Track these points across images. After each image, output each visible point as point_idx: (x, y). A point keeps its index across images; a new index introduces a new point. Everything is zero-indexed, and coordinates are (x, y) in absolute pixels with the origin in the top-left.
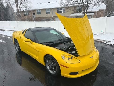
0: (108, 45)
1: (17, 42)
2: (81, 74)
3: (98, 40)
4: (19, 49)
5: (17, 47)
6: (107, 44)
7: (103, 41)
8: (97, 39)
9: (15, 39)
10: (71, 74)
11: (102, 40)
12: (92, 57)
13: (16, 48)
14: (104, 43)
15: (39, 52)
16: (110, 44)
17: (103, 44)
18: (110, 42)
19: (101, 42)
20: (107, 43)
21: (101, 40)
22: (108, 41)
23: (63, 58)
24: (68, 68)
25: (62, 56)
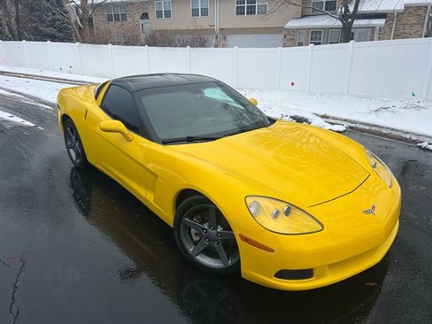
1: (72, 130)
2: (323, 275)
3: (393, 133)
4: (82, 155)
5: (73, 148)
6: (431, 151)
7: (414, 138)
8: (393, 129)
9: (65, 118)
10: (282, 274)
11: (413, 134)
12: (374, 208)
13: (71, 151)
14: (420, 147)
15: (156, 176)
17: (418, 150)
19: (406, 140)
21: (407, 133)
23: (253, 210)
24: (271, 250)
25: (249, 200)
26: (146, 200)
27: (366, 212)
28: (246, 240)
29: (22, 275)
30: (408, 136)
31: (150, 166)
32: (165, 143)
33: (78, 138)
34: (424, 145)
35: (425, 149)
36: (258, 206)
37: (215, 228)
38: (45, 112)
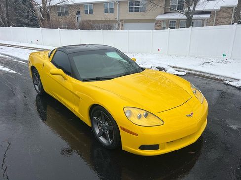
0: (234, 86)
1: (36, 75)
2: (164, 148)
3: (211, 76)
5: (37, 84)
6: (230, 85)
7: (222, 78)
8: (211, 74)
9: (33, 68)
10: (143, 147)
11: (221, 76)
12: (192, 114)
13: (36, 86)
14: (225, 83)
15: (79, 98)
16: (237, 86)
17: (223, 84)
18: (238, 80)
19: (218, 79)
20: (231, 83)
21: (218, 76)
22: (234, 79)
23: (128, 114)
24: (136, 135)
25: (126, 109)
26: (75, 111)
27: (187, 116)
29: (9, 150)
30: (219, 78)
31: (76, 93)
32: (84, 80)
33: (39, 79)
34: (227, 82)
35: (227, 84)
36: (131, 112)
38: (22, 65)
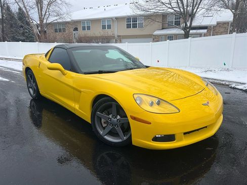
0: (241, 90)
1: (31, 77)
2: (181, 140)
3: (216, 81)
4: (37, 91)
5: (31, 88)
6: (237, 89)
7: (227, 83)
8: (215, 80)
9: (28, 69)
11: (226, 81)
12: (208, 103)
13: (31, 90)
14: (231, 87)
15: (80, 92)
16: (244, 89)
17: (229, 88)
18: (245, 84)
19: (223, 84)
20: (237, 87)
21: (223, 81)
22: (240, 83)
23: (138, 102)
24: (150, 123)
25: (136, 96)
28: (134, 118)
30: (224, 83)
33: (35, 81)
34: (233, 86)
35: (234, 88)
37: (116, 117)
